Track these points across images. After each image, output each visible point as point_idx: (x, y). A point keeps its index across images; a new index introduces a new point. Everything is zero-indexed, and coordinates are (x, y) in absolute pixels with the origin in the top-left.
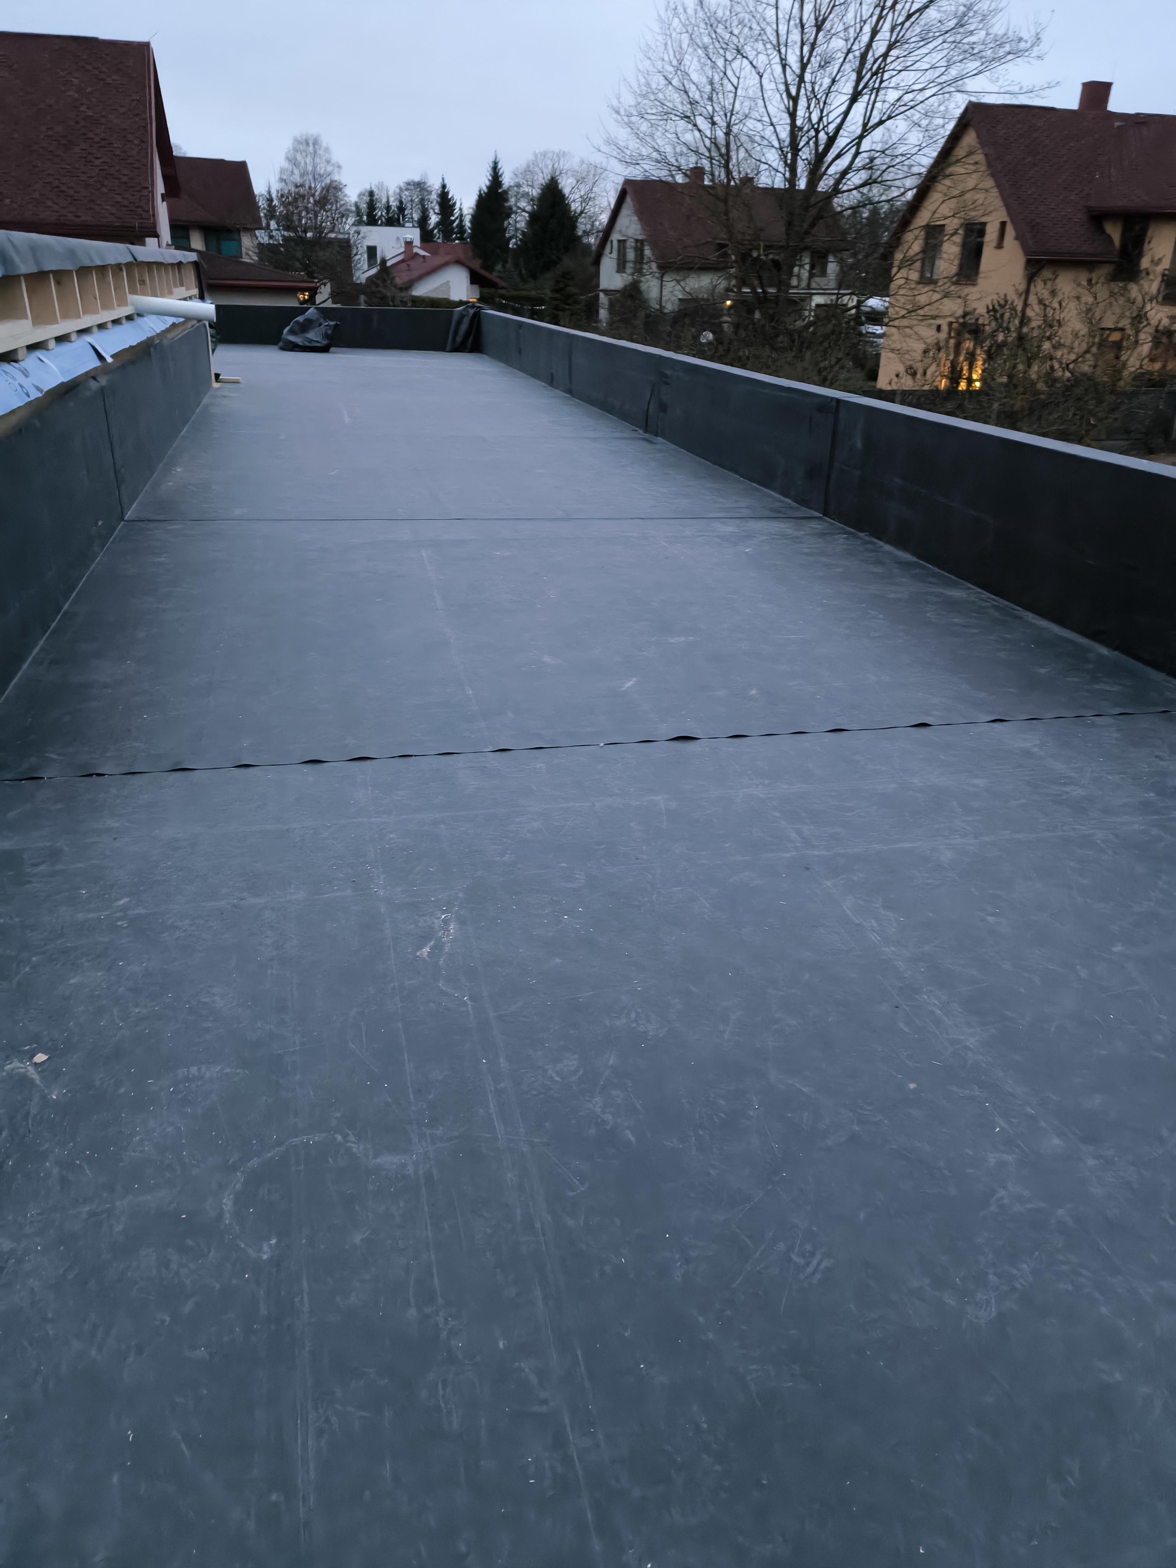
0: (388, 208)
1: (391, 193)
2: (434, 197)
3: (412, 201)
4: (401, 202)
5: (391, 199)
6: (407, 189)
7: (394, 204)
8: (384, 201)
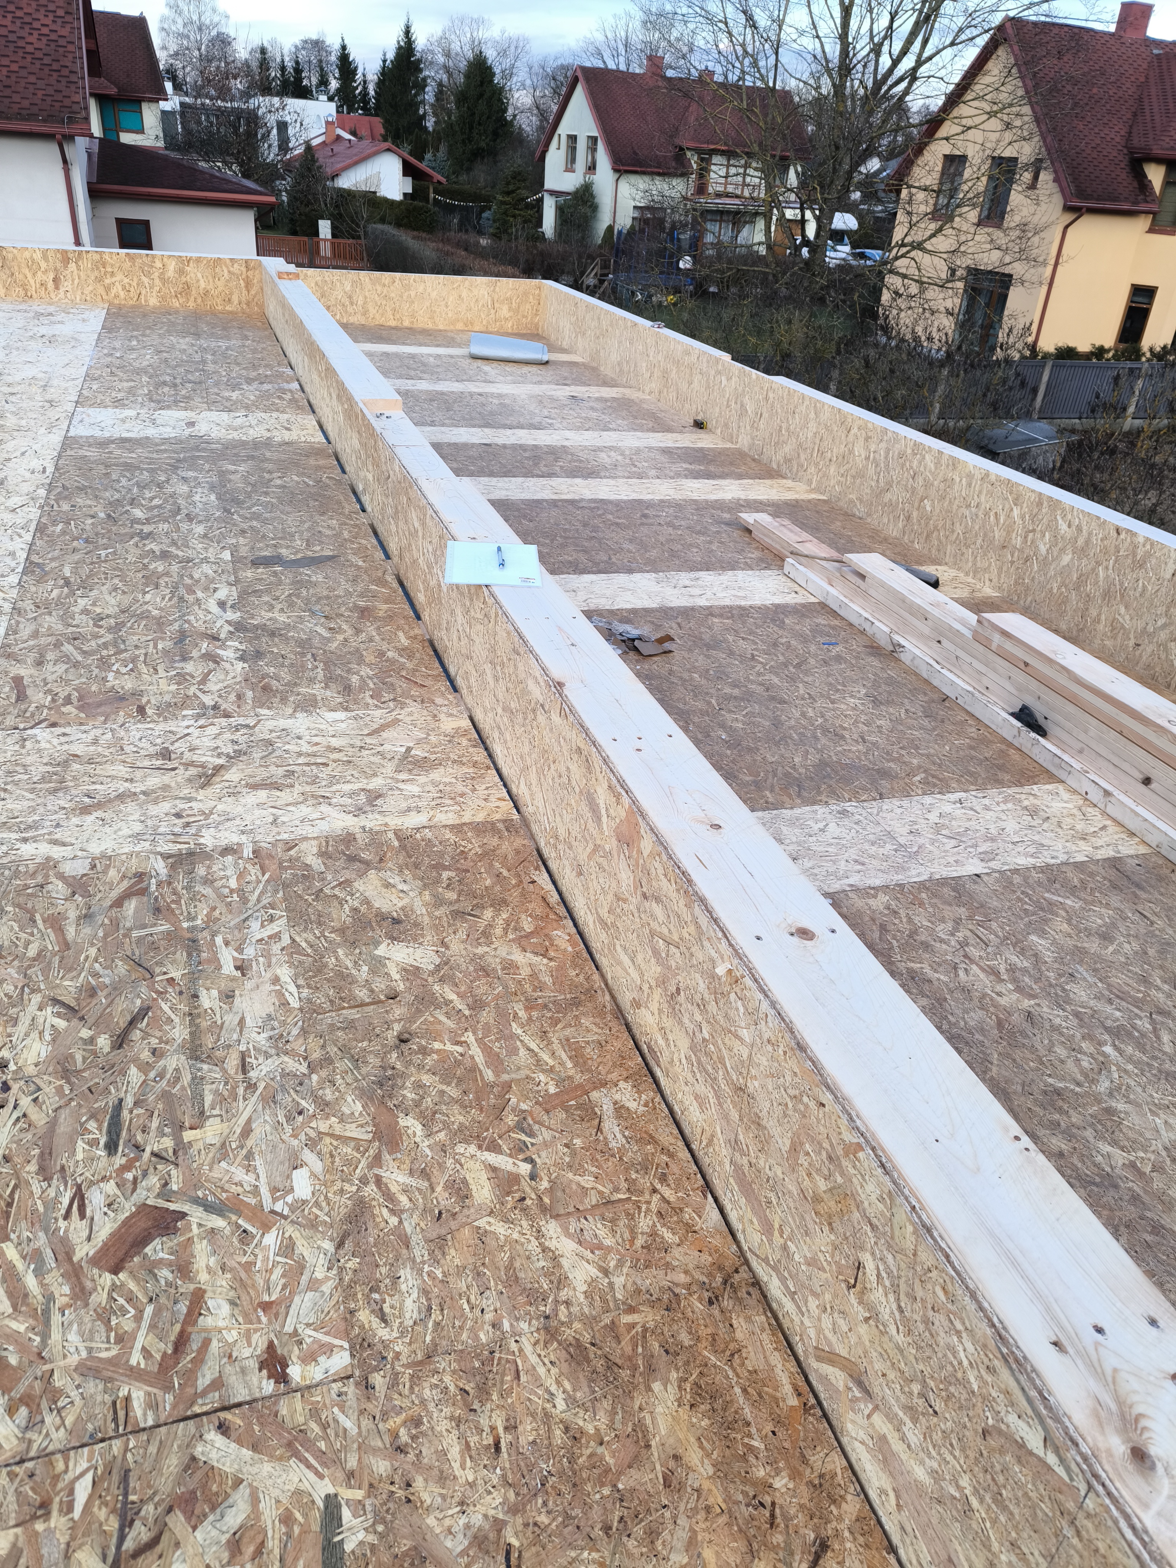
0: (283, 68)
1: (286, 52)
2: (333, 58)
3: (310, 62)
4: (297, 63)
5: (287, 59)
6: (304, 48)
7: (289, 65)
8: (278, 60)
